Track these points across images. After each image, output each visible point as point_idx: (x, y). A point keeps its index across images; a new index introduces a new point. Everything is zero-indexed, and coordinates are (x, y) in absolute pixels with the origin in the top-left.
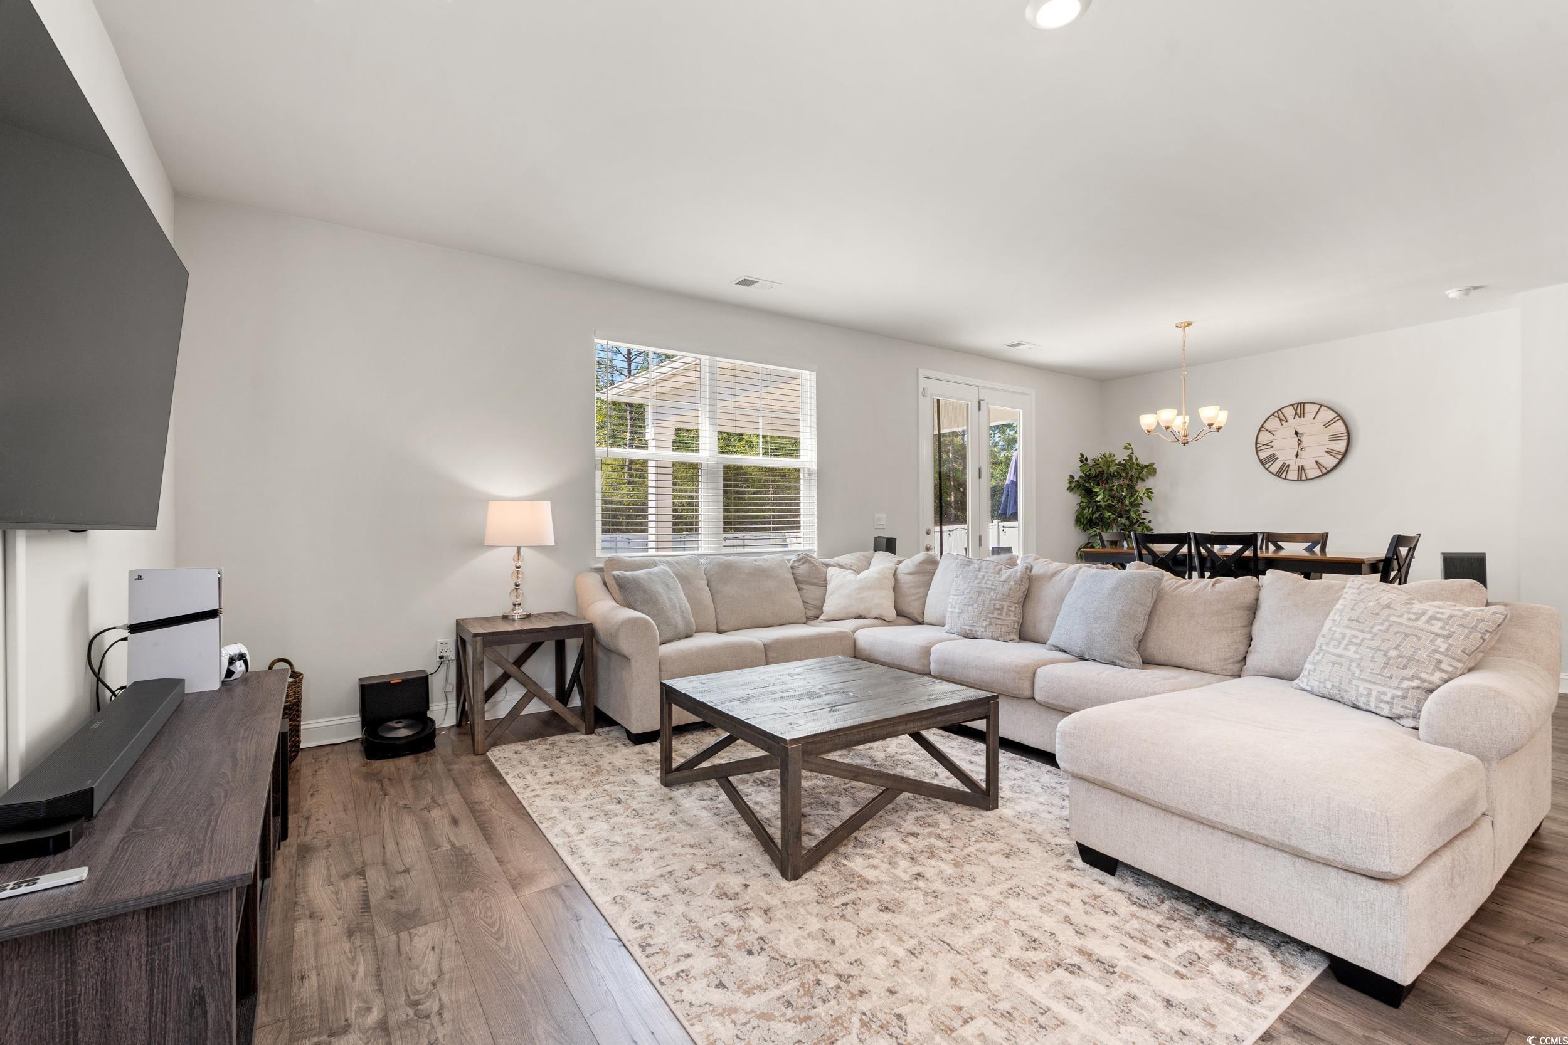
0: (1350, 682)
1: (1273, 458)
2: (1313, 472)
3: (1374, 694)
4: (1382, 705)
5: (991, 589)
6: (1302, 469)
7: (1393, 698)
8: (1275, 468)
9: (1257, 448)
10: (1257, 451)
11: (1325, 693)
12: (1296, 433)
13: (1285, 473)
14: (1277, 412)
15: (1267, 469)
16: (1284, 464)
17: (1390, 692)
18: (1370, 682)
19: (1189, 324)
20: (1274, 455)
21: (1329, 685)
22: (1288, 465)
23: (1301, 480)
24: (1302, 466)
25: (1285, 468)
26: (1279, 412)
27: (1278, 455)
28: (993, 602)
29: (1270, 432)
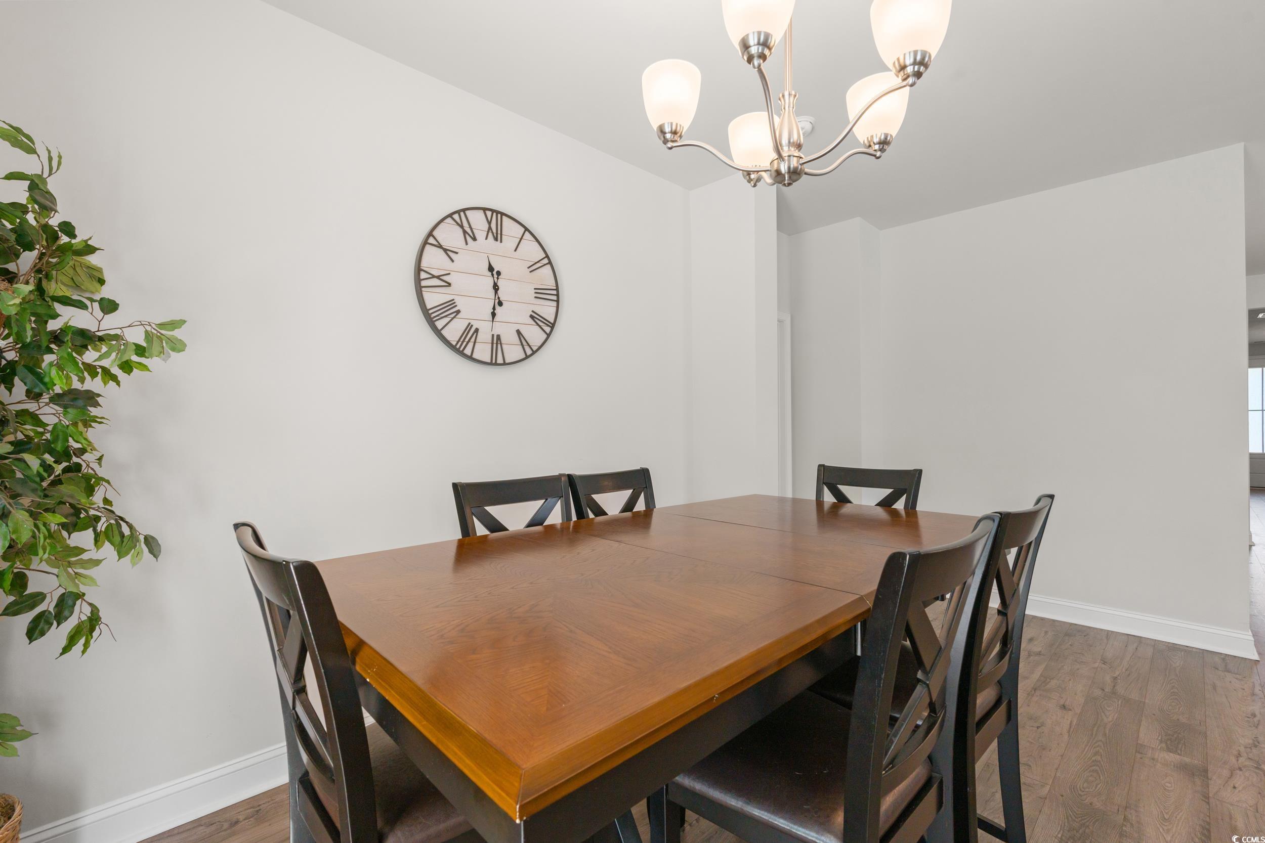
1: (449, 310)
2: (511, 351)
6: (497, 341)
8: (452, 331)
9: (418, 280)
10: (419, 289)
12: (491, 269)
13: (471, 345)
14: (458, 212)
15: (437, 332)
16: (468, 326)
20: (450, 304)
22: (477, 330)
23: (496, 364)
24: (499, 337)
25: (470, 334)
26: (462, 214)
27: (461, 304)
29: (445, 250)
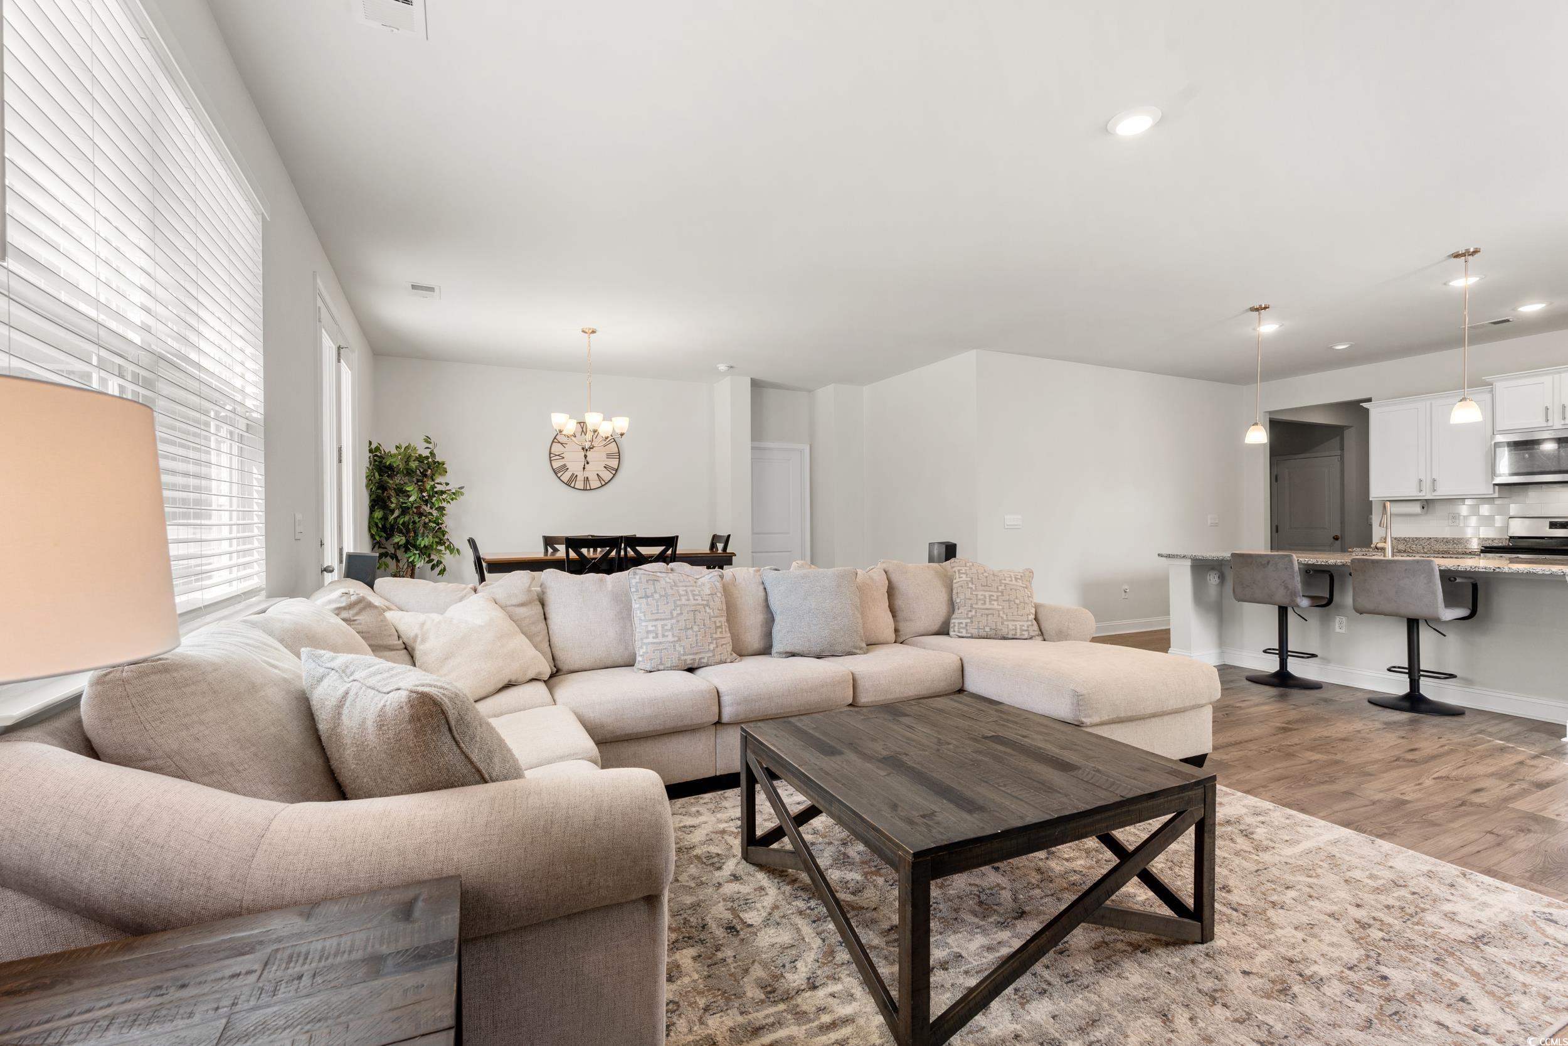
0: (1002, 624)
1: (564, 468)
2: (595, 483)
3: (1018, 627)
4: (1024, 633)
5: (705, 606)
6: (586, 480)
7: (1028, 627)
8: (566, 477)
9: (550, 458)
10: (551, 461)
11: (984, 634)
13: (573, 483)
15: (559, 478)
16: (573, 474)
17: (1026, 624)
18: (1014, 621)
19: (593, 332)
20: (565, 465)
21: (987, 629)
22: (576, 476)
23: (586, 490)
24: (587, 478)
25: (574, 477)
27: (568, 464)
28: (713, 619)
